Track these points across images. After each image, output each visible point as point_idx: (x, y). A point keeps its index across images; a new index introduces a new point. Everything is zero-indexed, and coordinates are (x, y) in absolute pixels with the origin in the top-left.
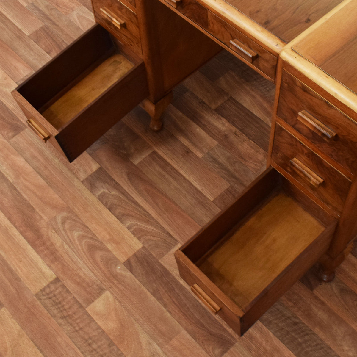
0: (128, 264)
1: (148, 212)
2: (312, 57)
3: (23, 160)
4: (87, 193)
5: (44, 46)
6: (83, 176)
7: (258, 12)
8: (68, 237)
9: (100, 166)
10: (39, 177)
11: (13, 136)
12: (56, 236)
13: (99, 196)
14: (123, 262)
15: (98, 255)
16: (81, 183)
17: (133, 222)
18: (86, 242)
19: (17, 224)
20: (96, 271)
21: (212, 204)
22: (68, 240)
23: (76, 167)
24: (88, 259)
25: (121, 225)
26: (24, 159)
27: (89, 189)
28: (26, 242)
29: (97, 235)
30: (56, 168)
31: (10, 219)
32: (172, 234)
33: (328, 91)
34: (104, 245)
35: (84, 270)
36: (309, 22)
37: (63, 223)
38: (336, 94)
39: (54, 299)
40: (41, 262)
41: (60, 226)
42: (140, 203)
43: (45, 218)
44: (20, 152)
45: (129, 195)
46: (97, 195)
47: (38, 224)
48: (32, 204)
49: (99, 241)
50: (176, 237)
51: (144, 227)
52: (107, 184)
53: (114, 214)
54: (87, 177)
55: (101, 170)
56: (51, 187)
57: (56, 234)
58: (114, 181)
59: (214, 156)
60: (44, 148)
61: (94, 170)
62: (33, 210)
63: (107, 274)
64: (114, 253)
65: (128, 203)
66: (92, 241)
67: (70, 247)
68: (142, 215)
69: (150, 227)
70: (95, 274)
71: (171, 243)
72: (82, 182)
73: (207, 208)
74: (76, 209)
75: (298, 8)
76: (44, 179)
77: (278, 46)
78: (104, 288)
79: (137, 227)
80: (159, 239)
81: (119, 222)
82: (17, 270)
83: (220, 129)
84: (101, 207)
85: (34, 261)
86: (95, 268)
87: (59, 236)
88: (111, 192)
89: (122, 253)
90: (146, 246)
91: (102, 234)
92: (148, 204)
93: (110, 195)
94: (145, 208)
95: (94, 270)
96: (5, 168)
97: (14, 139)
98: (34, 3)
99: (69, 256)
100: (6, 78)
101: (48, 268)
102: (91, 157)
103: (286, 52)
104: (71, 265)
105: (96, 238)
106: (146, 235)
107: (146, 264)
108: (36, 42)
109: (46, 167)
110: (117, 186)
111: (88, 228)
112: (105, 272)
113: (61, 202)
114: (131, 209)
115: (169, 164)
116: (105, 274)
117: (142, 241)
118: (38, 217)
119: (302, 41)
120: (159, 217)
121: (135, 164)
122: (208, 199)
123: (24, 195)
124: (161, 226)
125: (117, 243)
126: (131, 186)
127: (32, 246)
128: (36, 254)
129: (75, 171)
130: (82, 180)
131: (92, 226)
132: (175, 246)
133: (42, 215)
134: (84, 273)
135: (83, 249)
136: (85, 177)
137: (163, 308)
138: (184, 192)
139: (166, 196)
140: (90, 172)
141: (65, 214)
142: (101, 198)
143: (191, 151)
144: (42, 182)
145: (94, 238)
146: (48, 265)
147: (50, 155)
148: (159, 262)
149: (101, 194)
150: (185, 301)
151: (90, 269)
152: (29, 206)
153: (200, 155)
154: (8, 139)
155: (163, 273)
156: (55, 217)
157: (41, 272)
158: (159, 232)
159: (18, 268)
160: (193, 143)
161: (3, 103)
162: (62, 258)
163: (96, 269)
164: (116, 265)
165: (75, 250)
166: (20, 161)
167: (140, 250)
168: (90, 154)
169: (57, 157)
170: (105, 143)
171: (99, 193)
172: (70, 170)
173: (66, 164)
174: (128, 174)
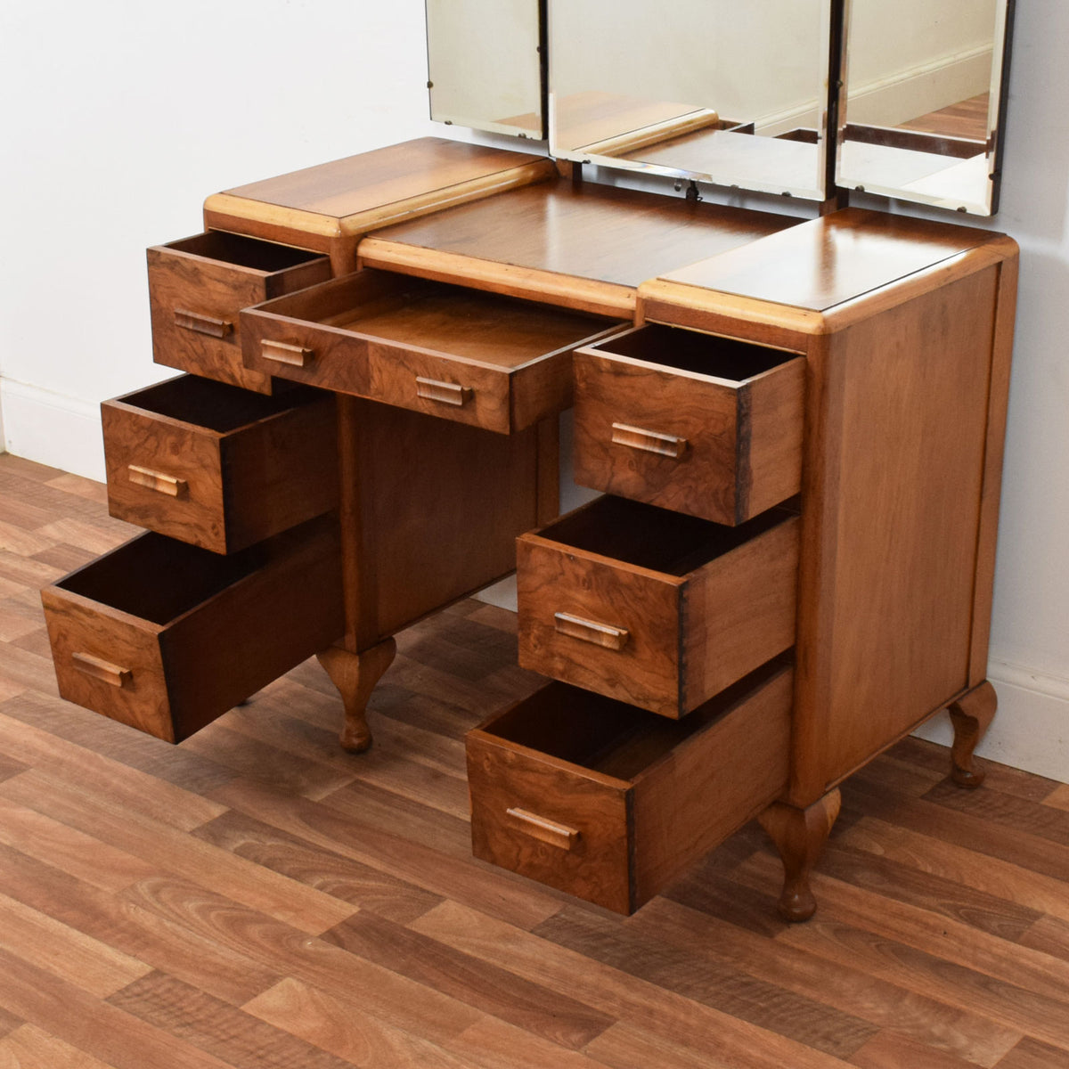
0: (331, 937)
1: (363, 862)
3: (31, 812)
4: (204, 847)
6: (190, 825)
8: (173, 911)
9: (229, 809)
10: (78, 833)
12: (143, 912)
13: (235, 849)
14: (317, 935)
15: (254, 930)
16: (189, 835)
17: (329, 879)
18: (219, 915)
19: (35, 903)
20: (252, 952)
22: (172, 916)
23: (171, 815)
24: (230, 938)
25: (300, 885)
26: (36, 810)
27: (210, 842)
28: (66, 927)
29: (246, 904)
31: (16, 897)
32: (429, 888)
34: (265, 916)
35: (221, 954)
37: (156, 892)
39: (156, 1000)
40: (110, 951)
41: (149, 898)
43: (107, 889)
44: (23, 801)
45: (311, 843)
46: (232, 849)
47: (91, 898)
48: (68, 872)
49: (252, 911)
50: (436, 891)
51: (357, 884)
52: (251, 833)
53: (280, 872)
54: (200, 825)
55: (232, 814)
56: (112, 844)
57: (139, 909)
58: (270, 826)
60: (83, 793)
61: (217, 815)
62: (74, 880)
63: (281, 954)
64: (294, 925)
65: (310, 854)
66: (231, 912)
67: (179, 924)
69: (373, 883)
70: (251, 958)
71: (430, 900)
72: (191, 833)
74: (185, 872)
78: (280, 974)
79: (339, 885)
80: (398, 897)
81: (294, 881)
82: (50, 969)
85: (92, 951)
86: (250, 949)
87: (149, 911)
88: (264, 843)
89: (313, 922)
90: (369, 909)
91: (255, 901)
93: (265, 846)
95: (247, 952)
99: (179, 937)
101: (129, 958)
102: (204, 799)
104: (188, 950)
105: (243, 908)
106: (364, 895)
107: (374, 933)
109: (93, 819)
110: (278, 834)
111: (218, 895)
112: (276, 952)
113: (143, 863)
115: (398, 795)
116: (277, 955)
117: (358, 903)
118: (88, 890)
120: (389, 868)
121: (315, 801)
123: (43, 860)
124: (399, 879)
125: (298, 910)
126: (313, 831)
127: (82, 931)
128: (94, 941)
129: (168, 820)
130: (188, 830)
131: (231, 892)
132: (438, 904)
133: (98, 885)
134: (223, 958)
135: (212, 926)
136: (197, 826)
137: (430, 990)
139: (399, 838)
140: (207, 818)
141: (155, 880)
142: (242, 853)
143: (445, 775)
144: (87, 839)
145: (239, 907)
147: (101, 801)
148: (407, 929)
149: (241, 846)
150: (480, 976)
151: (237, 951)
152: (62, 875)
155: (419, 942)
156: (132, 887)
157: (113, 966)
158: (395, 889)
160: (447, 763)
162: (164, 942)
163: (252, 950)
164: (302, 941)
165: (193, 928)
166: (24, 814)
167: (354, 915)
168: (202, 794)
169: (119, 803)
170: (236, 777)
171: (236, 845)
172: (156, 819)
173: (144, 811)
174: (302, 815)
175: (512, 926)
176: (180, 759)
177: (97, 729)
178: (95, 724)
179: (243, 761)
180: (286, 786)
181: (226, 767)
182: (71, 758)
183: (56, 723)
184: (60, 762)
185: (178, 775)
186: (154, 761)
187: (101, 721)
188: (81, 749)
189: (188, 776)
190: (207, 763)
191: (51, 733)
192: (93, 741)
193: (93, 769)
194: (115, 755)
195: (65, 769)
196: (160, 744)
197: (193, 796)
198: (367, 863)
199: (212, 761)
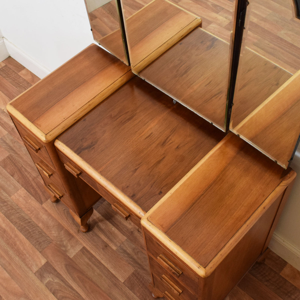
1: (80, 294)
2: (161, 225)
4: (38, 282)
5: (9, 171)
6: (35, 269)
7: (128, 187)
9: (47, 261)
10: (5, 271)
13: (46, 284)
21: (123, 284)
23: (31, 263)
27: (39, 279)
30: (17, 264)
36: (161, 194)
42: (74, 288)
45: (67, 281)
52: (51, 275)
55: (48, 264)
59: (125, 248)
60: (9, 249)
61: (43, 264)
65: (66, 288)
72: (35, 274)
73: (120, 288)
74: (30, 295)
75: (154, 183)
76: (8, 273)
77: (141, 213)
83: (128, 227)
84: (47, 292)
88: (54, 280)
92: (80, 288)
93: (54, 282)
94: (78, 291)
98: (3, 138)
102: (41, 254)
103: (144, 221)
108: (4, 168)
109: (10, 264)
110: (58, 275)
115: (94, 256)
119: (154, 212)
121: (71, 258)
122: (120, 281)
126: (68, 275)
129: (30, 266)
130: (34, 272)
136: (37, 270)
138: (104, 277)
139: (92, 281)
140: (40, 265)
143: (108, 245)
144: (7, 275)
147: (13, 254)
149: (47, 282)
153: (114, 248)
160: (110, 239)
168: (40, 252)
169: (17, 255)
170: (51, 243)
171: (47, 281)
172: (27, 265)
173: (24, 260)
174: (66, 266)
176: (37, 232)
177: (17, 213)
178: (16, 211)
179: (54, 234)
180: (64, 249)
181: (49, 237)
182: (8, 229)
183: (6, 209)
184: (5, 231)
185: (35, 241)
186: (30, 232)
187: (18, 209)
188: (11, 224)
189: (38, 242)
190: (44, 234)
191: (4, 215)
192: (15, 220)
193: (13, 236)
194: (20, 228)
195: (5, 235)
196: (33, 223)
197: (38, 253)
198: (81, 294)
199: (45, 233)
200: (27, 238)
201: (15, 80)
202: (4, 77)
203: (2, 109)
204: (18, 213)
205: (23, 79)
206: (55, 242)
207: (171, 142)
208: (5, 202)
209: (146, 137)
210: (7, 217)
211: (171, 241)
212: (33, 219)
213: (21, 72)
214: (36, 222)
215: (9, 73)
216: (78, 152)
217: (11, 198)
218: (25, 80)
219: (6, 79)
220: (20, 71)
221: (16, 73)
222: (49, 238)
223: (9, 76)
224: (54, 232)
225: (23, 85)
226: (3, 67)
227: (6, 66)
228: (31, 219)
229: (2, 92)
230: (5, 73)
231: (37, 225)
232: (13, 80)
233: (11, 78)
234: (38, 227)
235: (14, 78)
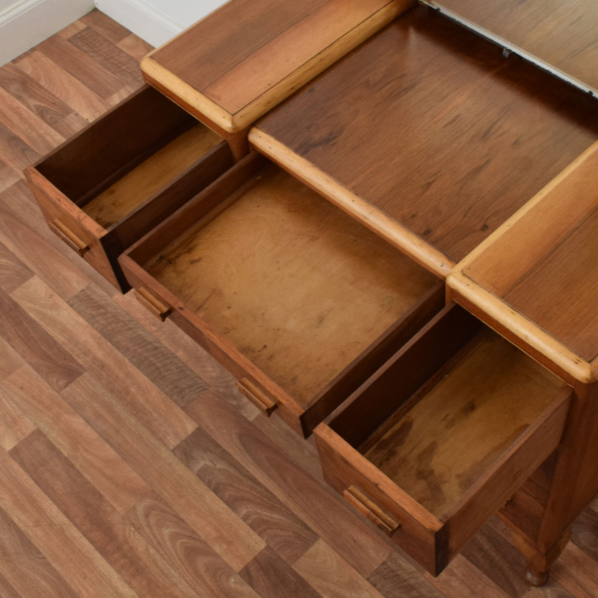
0: (246, 574)
1: (273, 492)
2: (492, 284)
3: (82, 421)
4: (180, 468)
6: (173, 442)
7: (414, 216)
8: (155, 537)
9: (198, 426)
10: (108, 446)
11: (66, 385)
12: (138, 536)
13: (198, 472)
14: (238, 571)
15: (201, 562)
16: (172, 453)
17: (251, 510)
18: (182, 543)
19: (77, 520)
20: (198, 587)
22: (155, 542)
23: (163, 429)
24: (187, 569)
25: (233, 515)
26: (85, 419)
27: (183, 462)
28: (93, 548)
29: (199, 532)
30: (133, 432)
31: (66, 514)
32: (310, 524)
33: (516, 333)
34: (209, 547)
35: (180, 586)
36: (486, 229)
37: (147, 515)
38: (527, 337)
40: (116, 577)
41: (142, 521)
42: (261, 480)
43: (119, 509)
44: (78, 409)
45: (243, 468)
46: (196, 470)
47: (109, 519)
48: (98, 489)
49: (201, 541)
50: (314, 529)
51: (267, 516)
52: (209, 454)
53: (222, 498)
54: (179, 443)
55: (200, 433)
56: (127, 461)
57: (136, 533)
58: (221, 447)
60: (113, 402)
61: (190, 432)
62: (101, 497)
63: (215, 591)
64: (225, 559)
65: (242, 480)
66: (190, 541)
67: (158, 551)
68: (263, 498)
69: (276, 517)
70: (197, 592)
71: (309, 538)
72: (173, 451)
74: (165, 494)
75: (470, 209)
76: (115, 449)
77: (444, 266)
79: (256, 516)
80: (291, 533)
81: (229, 509)
82: (80, 592)
84: (202, 488)
85: (105, 576)
86: (197, 582)
87: (142, 536)
88: (216, 466)
89: (237, 557)
90: (272, 545)
91: (205, 530)
92: (272, 481)
93: (216, 469)
94: (268, 486)
95: (195, 585)
96: (55, 435)
97: (67, 389)
99: (157, 566)
100: (51, 296)
101: (126, 586)
102: (184, 413)
103: (455, 277)
104: (161, 580)
105: (197, 537)
106: (270, 528)
107: (272, 572)
109: (117, 431)
110: (224, 455)
111: (184, 521)
112: (213, 588)
113: (143, 483)
114: (248, 489)
116: (212, 591)
117: (266, 538)
118: (108, 509)
119: (476, 260)
120: (288, 499)
121: (250, 421)
123: (85, 475)
124: (293, 513)
125: (229, 543)
126: (246, 455)
127: (101, 553)
128: (107, 565)
129: (161, 435)
130: (172, 448)
131: (191, 518)
132: (314, 543)
133: (114, 505)
134: (181, 591)
135: (177, 555)
136: (177, 444)
139: (298, 467)
140: (184, 435)
141: (148, 502)
142: (202, 475)
144: (112, 453)
145: (193, 536)
146: (126, 582)
147: (123, 412)
148: (291, 569)
149: (201, 468)
151: (189, 584)
152: (95, 492)
154: (59, 390)
155: (298, 584)
156: (134, 508)
157: (117, 592)
158: (290, 524)
159: (81, 589)
161: (48, 333)
162: (147, 570)
163: (199, 585)
164: (228, 577)
165: (166, 557)
166: (78, 423)
167: (262, 551)
168: (183, 408)
169: (133, 415)
170: (205, 390)
171: (199, 467)
172: (154, 433)
173: (148, 424)
174: (240, 436)
175: (357, 573)
176: (173, 368)
177: (127, 330)
178: (126, 325)
179: (210, 372)
180: (234, 403)
181: (201, 379)
182: (109, 361)
183: (103, 322)
184: (103, 366)
185: (171, 386)
186: (158, 369)
187: (130, 321)
188: (116, 351)
189: (176, 387)
190: (189, 373)
191: (99, 332)
192: (124, 344)
193: (121, 375)
194: (135, 360)
195: (105, 374)
196: (163, 349)
197: (177, 410)
198: (276, 493)
199: (192, 371)
200: (154, 381)
201: (111, 58)
202: (86, 52)
203: (83, 118)
204: (130, 329)
205: (128, 55)
206: (215, 388)
207: (500, 132)
208: (101, 307)
209: (446, 122)
210: (106, 338)
211: (516, 312)
212: (163, 342)
213: (121, 42)
214: (170, 348)
215: (95, 43)
216: (303, 150)
217: (114, 299)
218: (132, 58)
219: (91, 57)
220: (119, 40)
221: (111, 43)
222: (200, 381)
223: (96, 49)
224: (210, 369)
225: (128, 68)
226: (83, 31)
227: (88, 28)
228: (160, 342)
229: (83, 83)
230: (88, 44)
231: (173, 354)
232: (104, 57)
233: (100, 53)
234: (176, 357)
235: (108, 53)
